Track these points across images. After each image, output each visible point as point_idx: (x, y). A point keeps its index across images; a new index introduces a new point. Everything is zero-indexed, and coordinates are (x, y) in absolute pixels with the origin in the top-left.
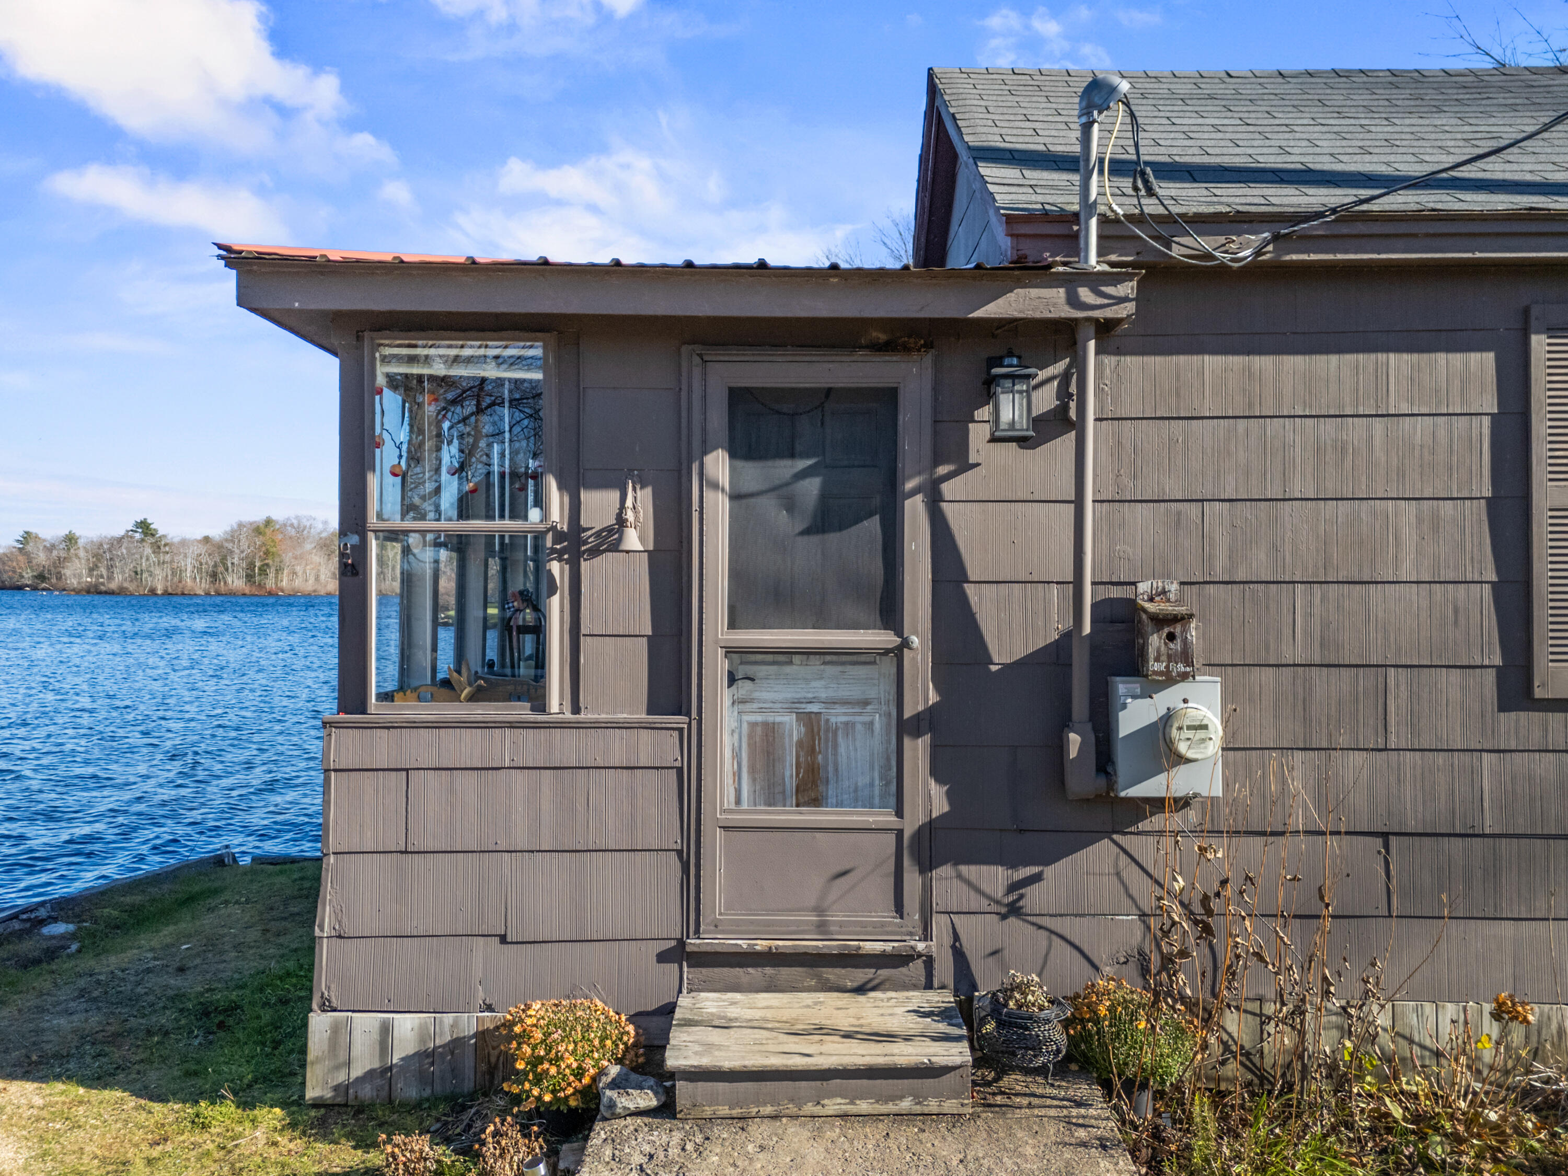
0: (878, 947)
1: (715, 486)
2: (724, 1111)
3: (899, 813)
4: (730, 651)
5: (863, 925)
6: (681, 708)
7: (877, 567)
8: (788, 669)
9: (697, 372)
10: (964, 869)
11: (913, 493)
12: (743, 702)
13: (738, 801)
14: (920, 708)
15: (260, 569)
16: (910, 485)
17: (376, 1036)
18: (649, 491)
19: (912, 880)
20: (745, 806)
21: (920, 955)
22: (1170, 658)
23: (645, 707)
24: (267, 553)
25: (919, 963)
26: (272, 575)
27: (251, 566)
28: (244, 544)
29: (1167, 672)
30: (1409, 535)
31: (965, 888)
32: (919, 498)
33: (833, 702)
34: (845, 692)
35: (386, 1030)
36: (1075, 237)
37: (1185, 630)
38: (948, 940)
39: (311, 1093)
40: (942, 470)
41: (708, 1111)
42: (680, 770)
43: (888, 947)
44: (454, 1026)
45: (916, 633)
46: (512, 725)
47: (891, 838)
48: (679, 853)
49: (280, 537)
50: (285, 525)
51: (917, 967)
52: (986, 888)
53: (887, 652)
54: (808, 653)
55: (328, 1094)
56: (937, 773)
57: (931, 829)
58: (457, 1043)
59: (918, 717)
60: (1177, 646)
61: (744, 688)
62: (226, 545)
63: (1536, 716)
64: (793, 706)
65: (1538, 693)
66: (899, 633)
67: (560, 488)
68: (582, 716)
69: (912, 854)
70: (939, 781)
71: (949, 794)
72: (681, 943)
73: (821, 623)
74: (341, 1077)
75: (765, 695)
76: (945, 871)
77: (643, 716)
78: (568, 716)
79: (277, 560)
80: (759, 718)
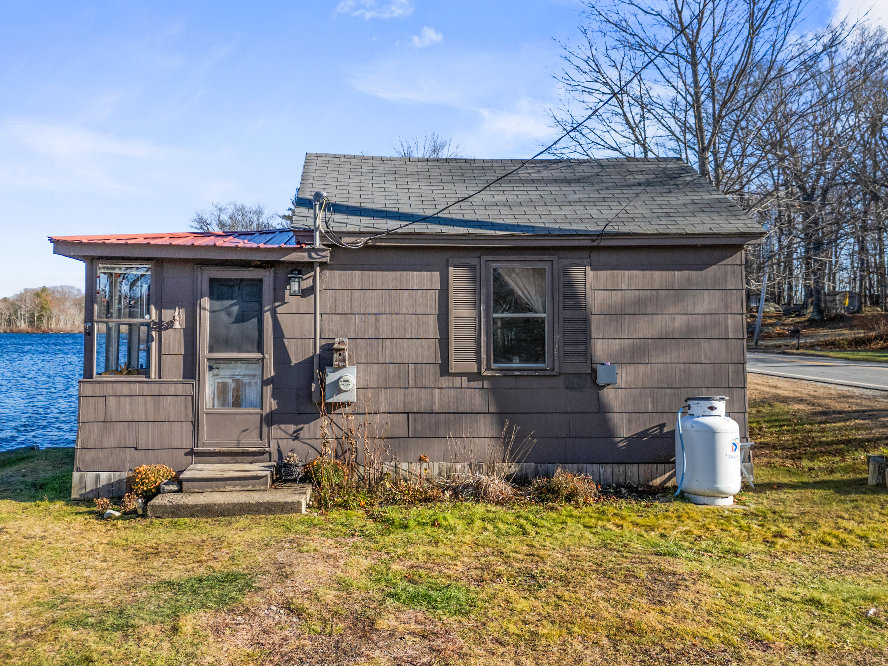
0: (254, 450)
1: (204, 309)
2: (197, 490)
3: (262, 409)
4: (209, 360)
5: (249, 443)
6: (193, 377)
7: (256, 333)
8: (230, 365)
9: (199, 273)
10: (281, 426)
11: (267, 311)
12: (216, 376)
13: (213, 406)
14: (269, 377)
15: (38, 317)
16: (266, 309)
17: (94, 479)
18: (184, 309)
19: (265, 429)
20: (216, 407)
21: (267, 452)
22: (339, 361)
23: (182, 377)
24: (42, 308)
25: (267, 454)
26: (45, 321)
27: (32, 316)
28: (28, 302)
29: (339, 365)
30: (415, 325)
31: (282, 432)
32: (269, 312)
33: (244, 376)
34: (248, 372)
35: (97, 477)
36: (313, 236)
37: (344, 353)
38: (276, 447)
39: (73, 497)
40: (277, 304)
41: (192, 490)
42: (193, 396)
43: (257, 449)
44: (119, 476)
45: (267, 354)
46: (139, 382)
47: (259, 416)
48: (192, 422)
49: (50, 298)
50: (53, 292)
51: (266, 456)
52: (288, 431)
53: (259, 360)
54: (236, 360)
55: (78, 497)
56: (274, 396)
57: (272, 413)
58: (120, 481)
59: (268, 379)
60: (341, 357)
61: (215, 371)
62: (17, 303)
63: (451, 378)
64: (232, 377)
65: (450, 371)
66: (263, 354)
67: (156, 309)
68: (162, 380)
69: (265, 422)
70: (275, 399)
71: (277, 403)
72: (192, 449)
73: (240, 350)
74: (83, 491)
75: (222, 373)
76: (275, 426)
77: (181, 380)
78: (157, 379)
79: (48, 312)
80: (221, 381)
